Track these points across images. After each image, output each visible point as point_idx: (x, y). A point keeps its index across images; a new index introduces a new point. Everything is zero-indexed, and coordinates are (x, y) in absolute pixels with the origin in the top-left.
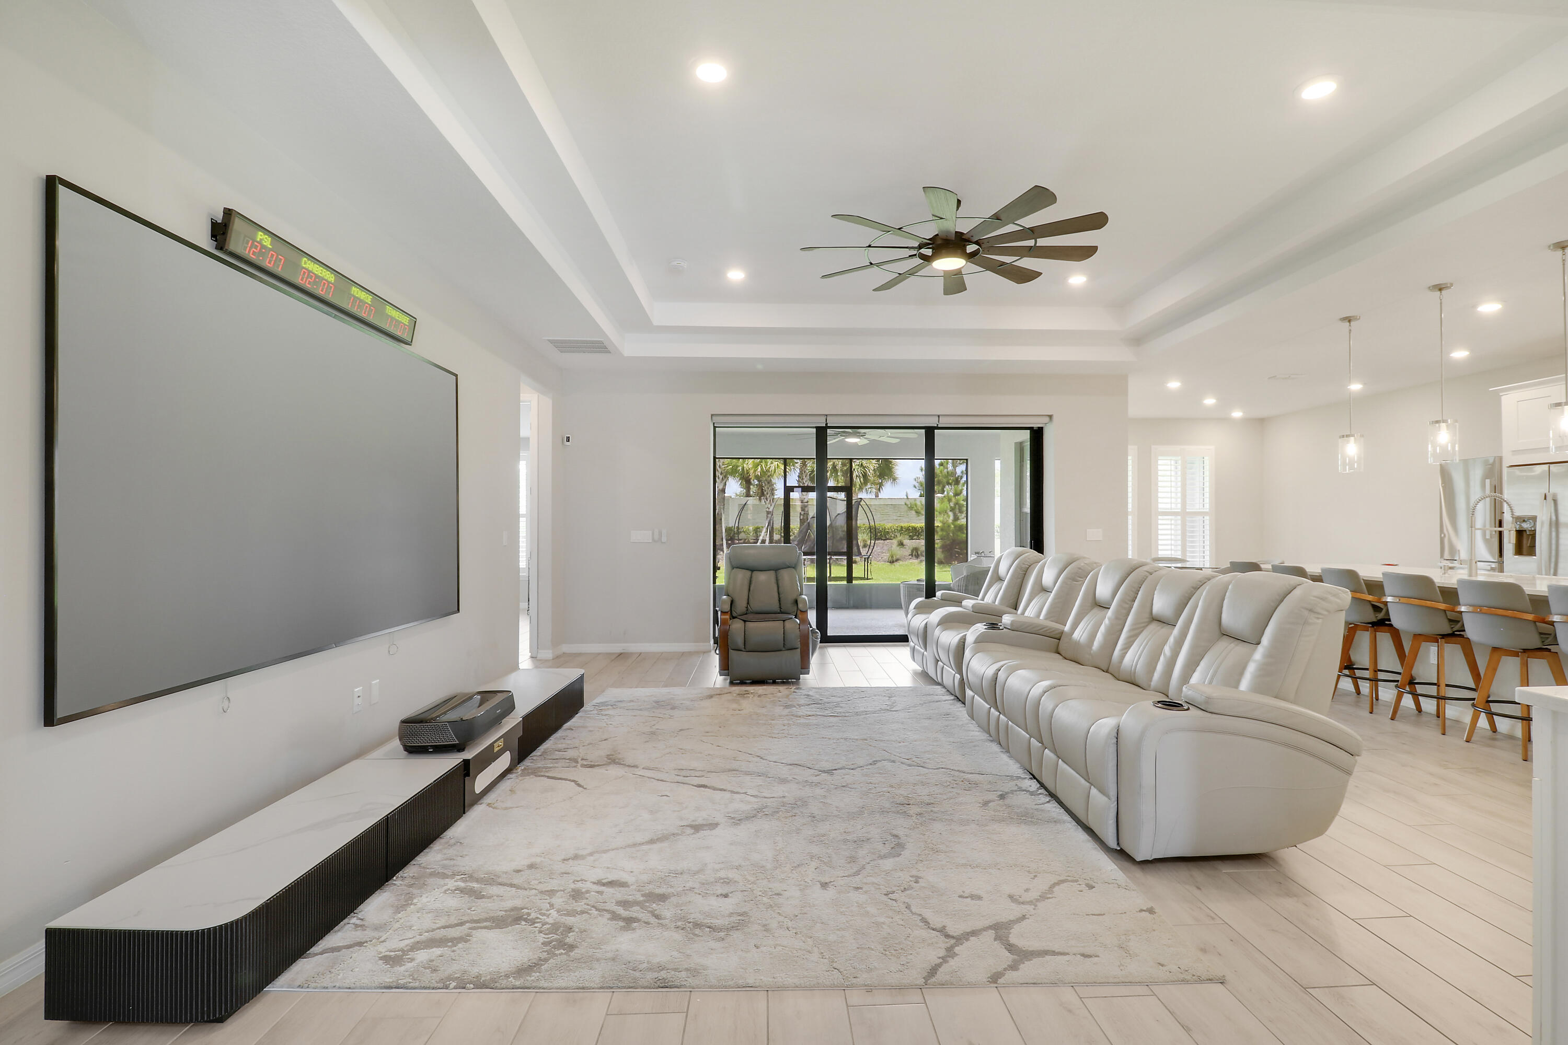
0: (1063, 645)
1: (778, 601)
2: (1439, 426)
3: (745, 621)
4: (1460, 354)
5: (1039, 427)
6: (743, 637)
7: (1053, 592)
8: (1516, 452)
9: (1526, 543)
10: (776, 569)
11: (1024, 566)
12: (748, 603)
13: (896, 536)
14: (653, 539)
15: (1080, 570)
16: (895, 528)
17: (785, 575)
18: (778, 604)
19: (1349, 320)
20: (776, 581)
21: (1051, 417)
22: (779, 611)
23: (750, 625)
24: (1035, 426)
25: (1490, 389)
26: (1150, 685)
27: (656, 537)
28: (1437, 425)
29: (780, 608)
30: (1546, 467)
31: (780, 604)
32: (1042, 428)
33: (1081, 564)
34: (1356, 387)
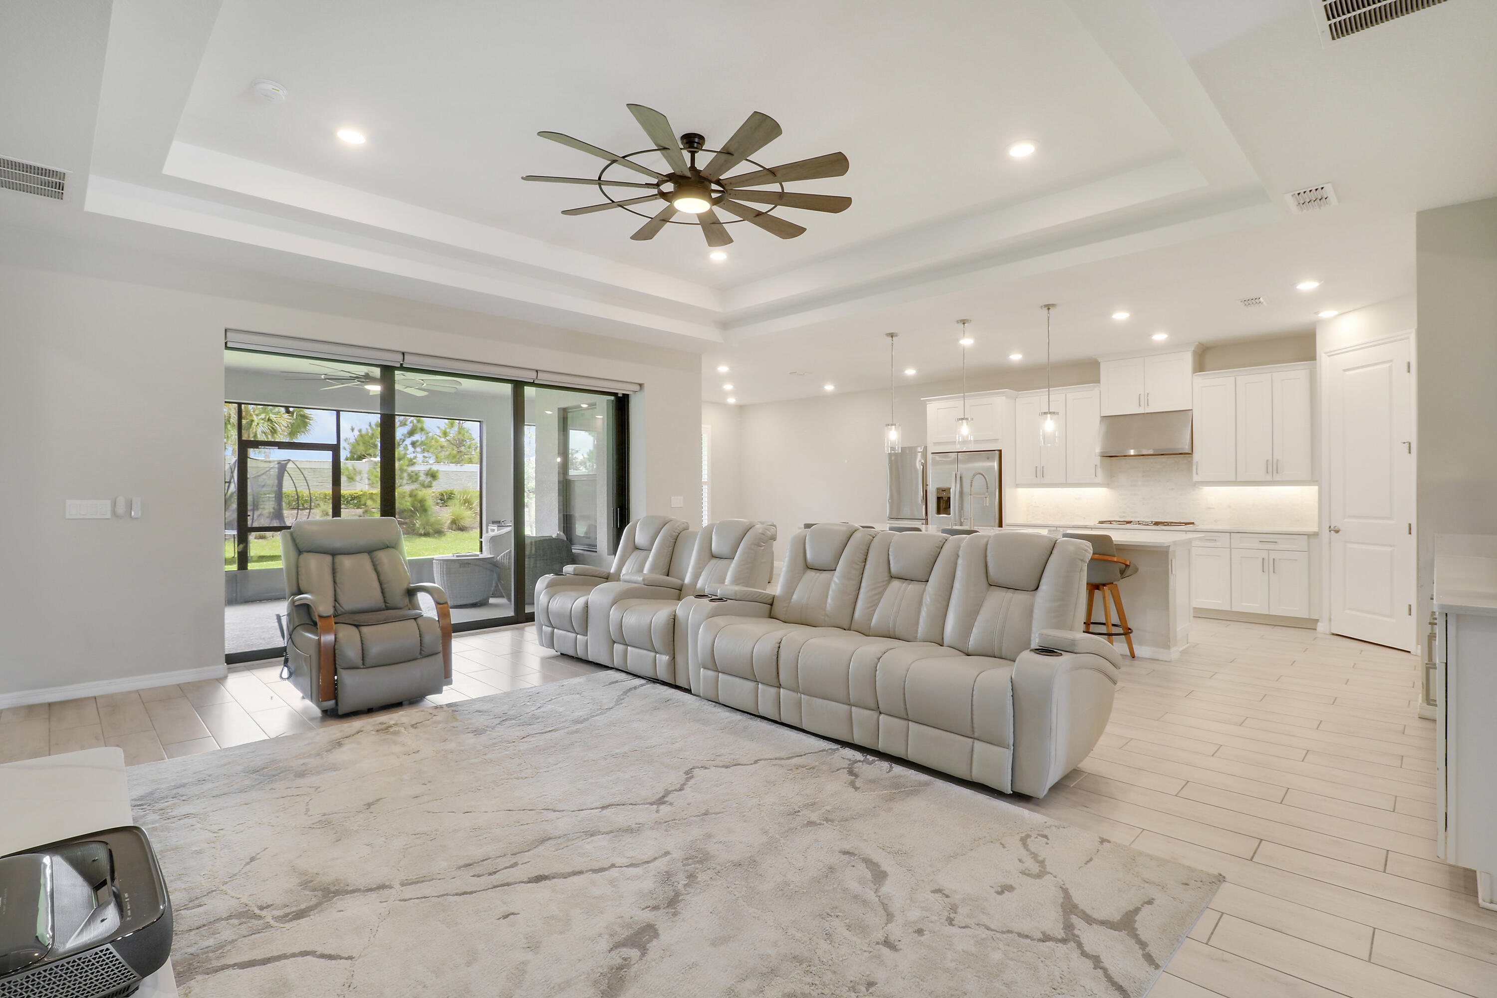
0: (778, 608)
1: (381, 594)
2: (962, 422)
3: (357, 626)
4: (910, 372)
5: (624, 394)
6: (360, 648)
7: (735, 558)
8: (935, 444)
9: (943, 505)
10: (370, 551)
11: (674, 534)
12: (336, 600)
13: (319, 505)
14: (114, 513)
15: (763, 536)
16: (316, 495)
17: (383, 557)
18: (382, 597)
19: (892, 335)
20: (372, 567)
21: (641, 385)
22: (384, 606)
23: (365, 630)
24: (620, 393)
25: (922, 399)
26: (916, 636)
27: (121, 509)
28: (960, 421)
29: (385, 602)
30: (957, 453)
31: (384, 597)
32: (627, 396)
33: (759, 528)
34: (829, 388)
